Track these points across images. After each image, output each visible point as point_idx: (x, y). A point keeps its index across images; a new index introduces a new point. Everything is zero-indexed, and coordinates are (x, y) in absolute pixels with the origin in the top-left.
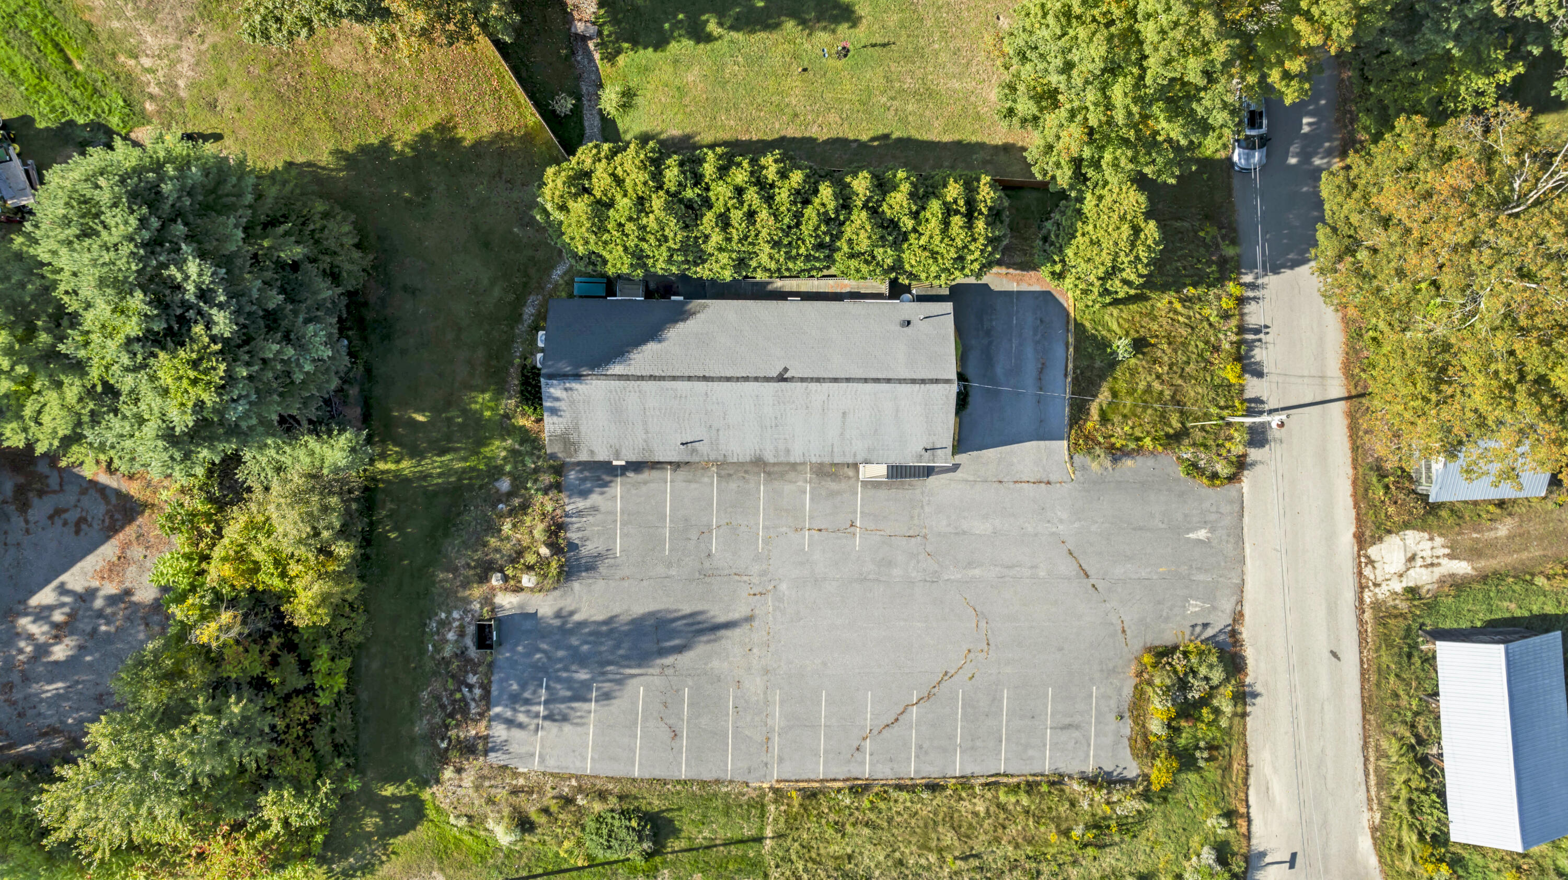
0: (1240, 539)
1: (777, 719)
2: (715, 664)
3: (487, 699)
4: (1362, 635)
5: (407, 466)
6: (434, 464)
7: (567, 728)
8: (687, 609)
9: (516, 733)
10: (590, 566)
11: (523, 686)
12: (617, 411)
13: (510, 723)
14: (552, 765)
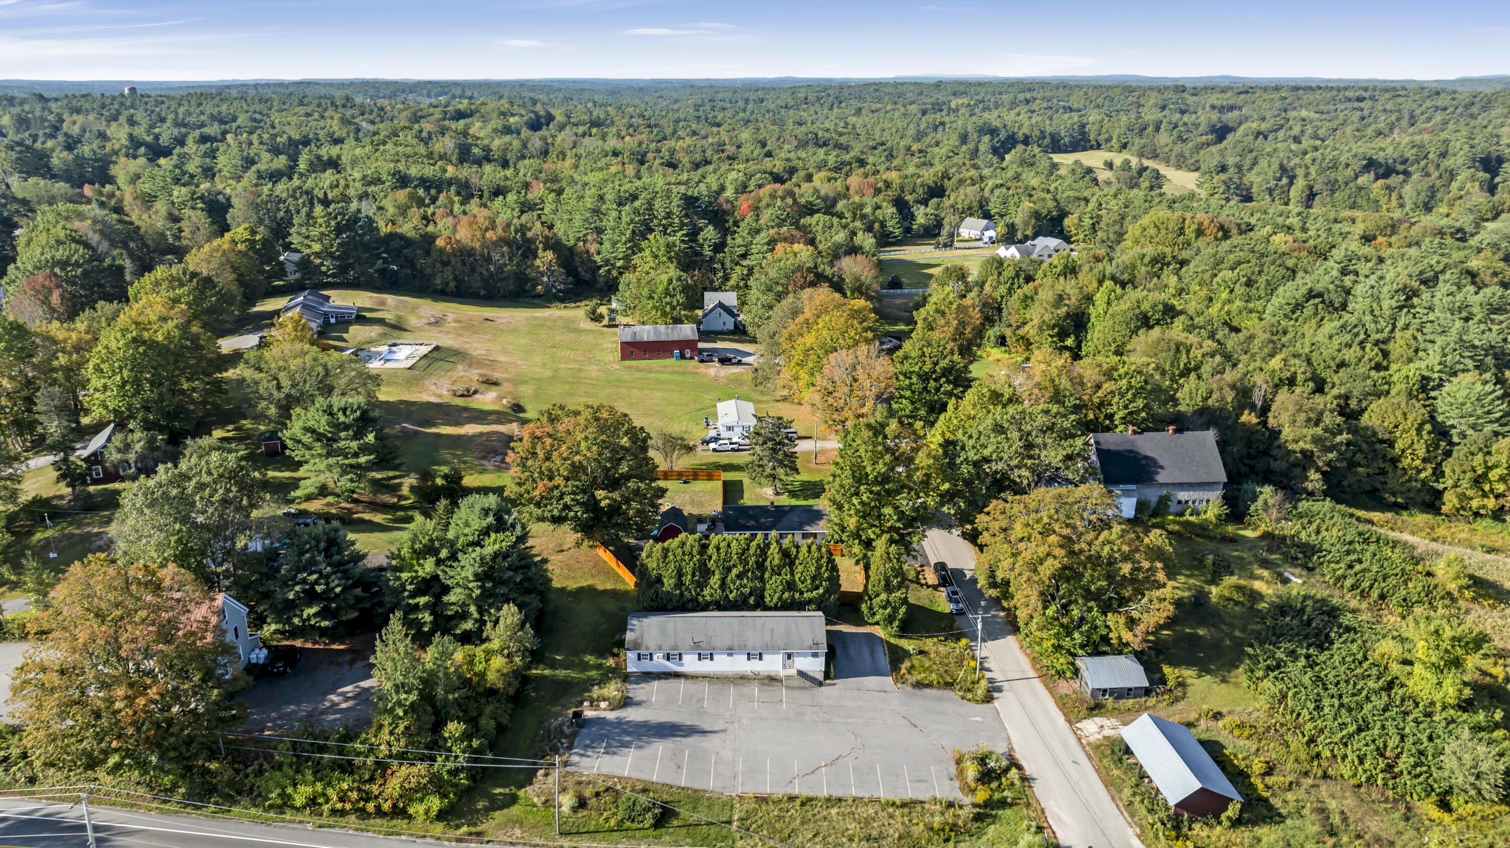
0: (1001, 722)
1: (740, 767)
2: (704, 744)
3: (570, 747)
4: (1089, 757)
5: (547, 672)
6: (561, 673)
7: (616, 757)
8: (689, 723)
9: (585, 759)
10: (638, 704)
11: (593, 741)
12: (663, 630)
13: (582, 755)
14: (604, 771)
